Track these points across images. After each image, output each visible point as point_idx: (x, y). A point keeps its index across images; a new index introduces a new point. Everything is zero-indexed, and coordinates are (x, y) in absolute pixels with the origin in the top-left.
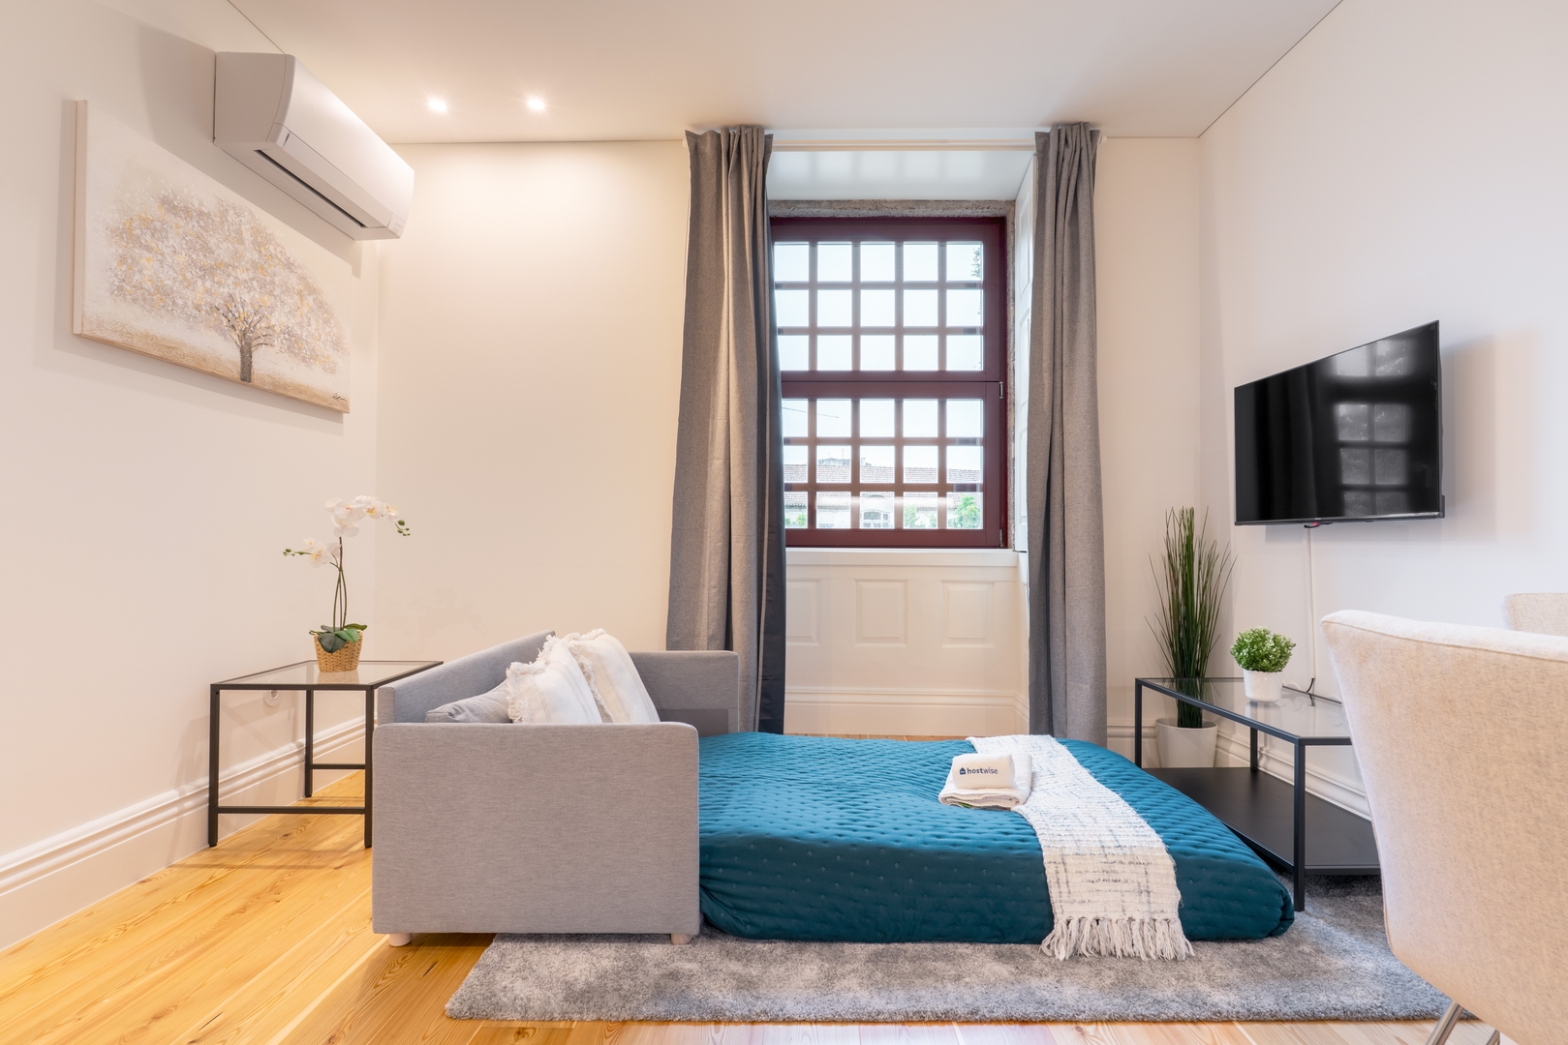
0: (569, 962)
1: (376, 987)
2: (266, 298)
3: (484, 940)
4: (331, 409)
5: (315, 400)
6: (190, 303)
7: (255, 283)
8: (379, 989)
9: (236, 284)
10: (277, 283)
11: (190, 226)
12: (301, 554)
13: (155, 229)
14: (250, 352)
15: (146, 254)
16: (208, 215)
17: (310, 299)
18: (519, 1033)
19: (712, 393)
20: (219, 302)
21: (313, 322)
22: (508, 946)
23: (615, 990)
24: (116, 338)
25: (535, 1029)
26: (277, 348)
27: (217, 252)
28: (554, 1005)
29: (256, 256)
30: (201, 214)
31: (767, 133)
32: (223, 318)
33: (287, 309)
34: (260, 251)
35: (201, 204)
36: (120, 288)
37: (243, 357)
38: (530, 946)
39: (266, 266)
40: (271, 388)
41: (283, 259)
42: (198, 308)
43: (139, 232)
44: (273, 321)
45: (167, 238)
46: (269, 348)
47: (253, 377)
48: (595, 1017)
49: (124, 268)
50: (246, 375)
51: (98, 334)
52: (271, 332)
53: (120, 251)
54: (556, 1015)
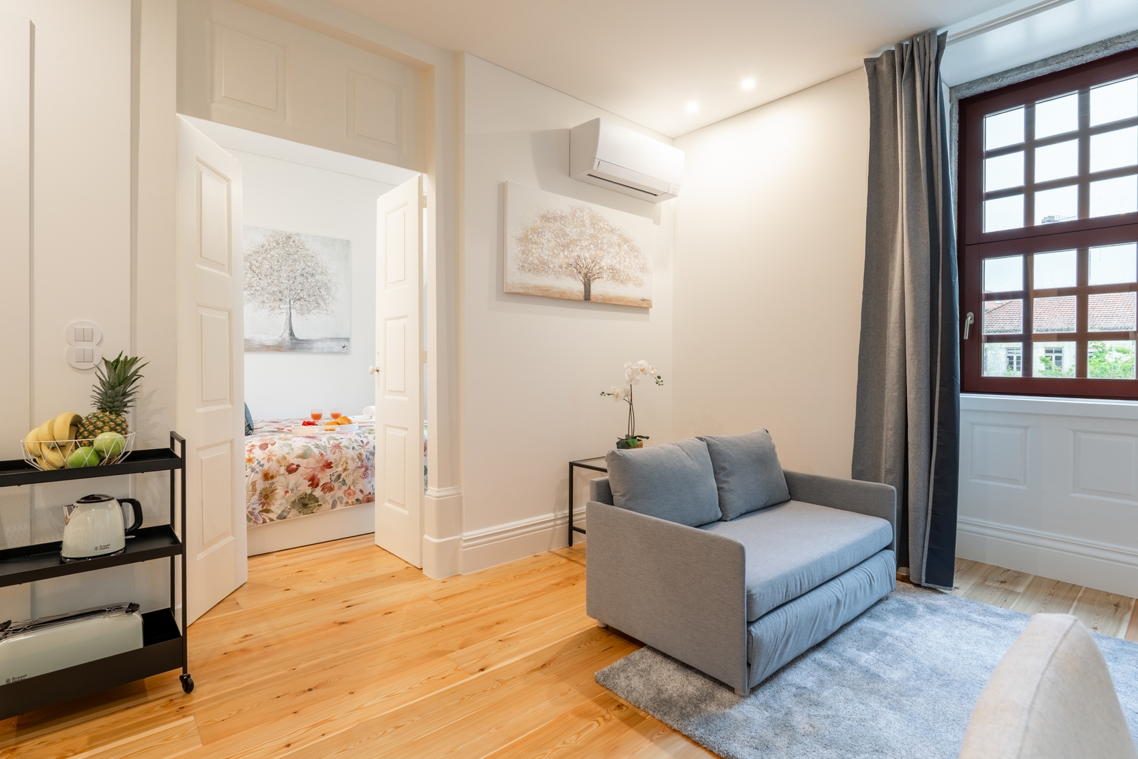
0: (672, 678)
1: (579, 647)
2: (598, 252)
3: (639, 644)
4: (641, 307)
5: (629, 304)
6: (556, 266)
7: (592, 246)
8: (579, 649)
9: (581, 249)
10: (605, 242)
11: (556, 225)
12: (609, 395)
13: (539, 233)
14: (590, 284)
15: (535, 246)
16: (566, 217)
17: (626, 246)
18: (619, 706)
19: (890, 268)
20: (572, 261)
21: (627, 259)
22: (649, 653)
23: (681, 708)
24: (521, 291)
25: (628, 708)
26: (605, 279)
27: (570, 235)
28: (644, 700)
29: (592, 230)
30: (562, 217)
31: (939, 33)
32: (574, 269)
33: (611, 255)
34: (595, 228)
35: (562, 212)
36: (523, 266)
37: (585, 288)
38: (659, 658)
39: (598, 235)
40: (602, 301)
41: (608, 228)
42: (561, 267)
43: (531, 236)
44: (603, 264)
45: (545, 235)
46: (601, 279)
47: (591, 297)
48: (660, 718)
49: (524, 256)
50: (587, 297)
51: (513, 291)
52: (601, 270)
53: (523, 248)
54: (641, 706)
